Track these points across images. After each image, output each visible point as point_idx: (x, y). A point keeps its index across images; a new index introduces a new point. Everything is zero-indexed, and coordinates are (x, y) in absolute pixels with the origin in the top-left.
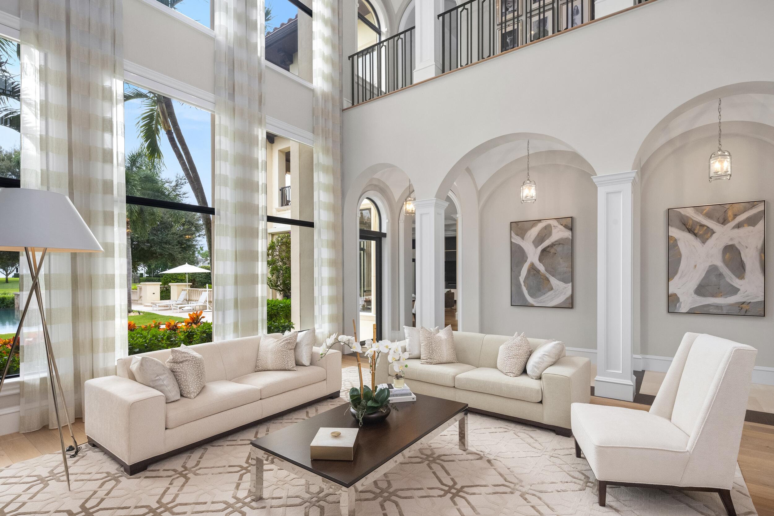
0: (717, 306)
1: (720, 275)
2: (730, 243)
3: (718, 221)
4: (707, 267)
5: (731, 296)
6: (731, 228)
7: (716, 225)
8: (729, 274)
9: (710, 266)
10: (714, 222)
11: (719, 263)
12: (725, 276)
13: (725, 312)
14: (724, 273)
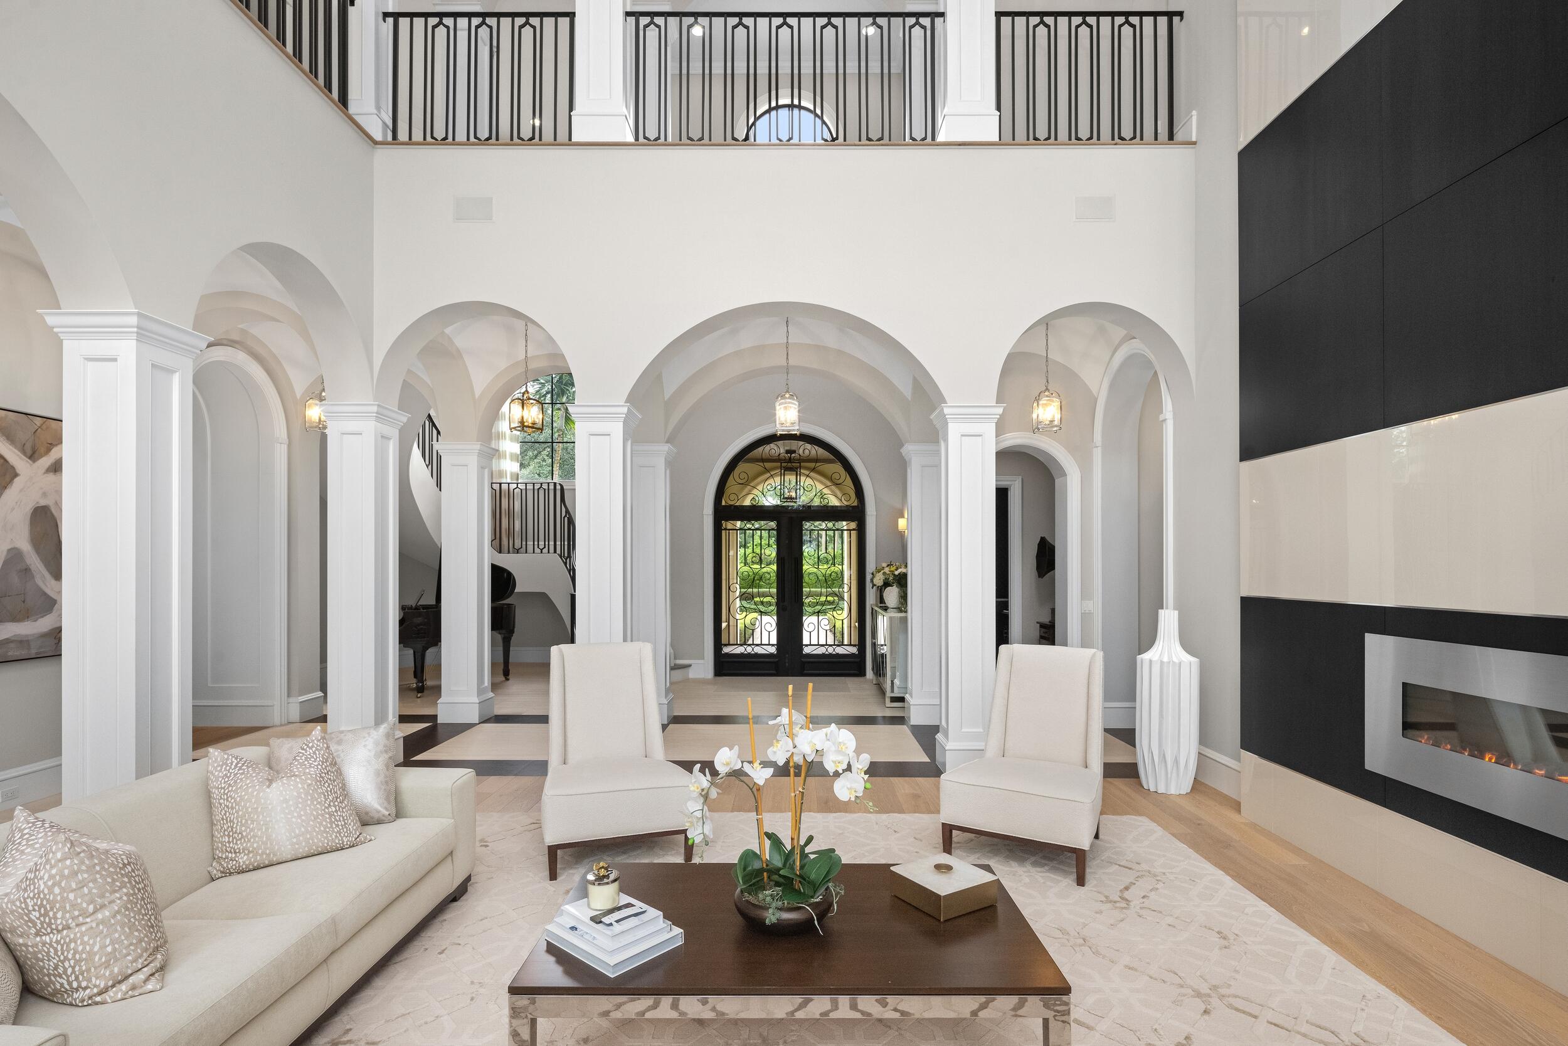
0: (21, 642)
1: (27, 571)
2: (43, 503)
3: (24, 452)
4: (5, 553)
5: (42, 617)
6: (43, 471)
7: (20, 458)
8: (40, 569)
9: (9, 550)
10: (16, 451)
11: (25, 546)
12: (35, 574)
13: (33, 652)
14: (33, 568)
